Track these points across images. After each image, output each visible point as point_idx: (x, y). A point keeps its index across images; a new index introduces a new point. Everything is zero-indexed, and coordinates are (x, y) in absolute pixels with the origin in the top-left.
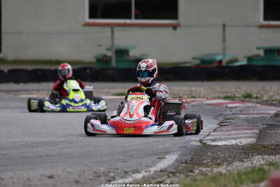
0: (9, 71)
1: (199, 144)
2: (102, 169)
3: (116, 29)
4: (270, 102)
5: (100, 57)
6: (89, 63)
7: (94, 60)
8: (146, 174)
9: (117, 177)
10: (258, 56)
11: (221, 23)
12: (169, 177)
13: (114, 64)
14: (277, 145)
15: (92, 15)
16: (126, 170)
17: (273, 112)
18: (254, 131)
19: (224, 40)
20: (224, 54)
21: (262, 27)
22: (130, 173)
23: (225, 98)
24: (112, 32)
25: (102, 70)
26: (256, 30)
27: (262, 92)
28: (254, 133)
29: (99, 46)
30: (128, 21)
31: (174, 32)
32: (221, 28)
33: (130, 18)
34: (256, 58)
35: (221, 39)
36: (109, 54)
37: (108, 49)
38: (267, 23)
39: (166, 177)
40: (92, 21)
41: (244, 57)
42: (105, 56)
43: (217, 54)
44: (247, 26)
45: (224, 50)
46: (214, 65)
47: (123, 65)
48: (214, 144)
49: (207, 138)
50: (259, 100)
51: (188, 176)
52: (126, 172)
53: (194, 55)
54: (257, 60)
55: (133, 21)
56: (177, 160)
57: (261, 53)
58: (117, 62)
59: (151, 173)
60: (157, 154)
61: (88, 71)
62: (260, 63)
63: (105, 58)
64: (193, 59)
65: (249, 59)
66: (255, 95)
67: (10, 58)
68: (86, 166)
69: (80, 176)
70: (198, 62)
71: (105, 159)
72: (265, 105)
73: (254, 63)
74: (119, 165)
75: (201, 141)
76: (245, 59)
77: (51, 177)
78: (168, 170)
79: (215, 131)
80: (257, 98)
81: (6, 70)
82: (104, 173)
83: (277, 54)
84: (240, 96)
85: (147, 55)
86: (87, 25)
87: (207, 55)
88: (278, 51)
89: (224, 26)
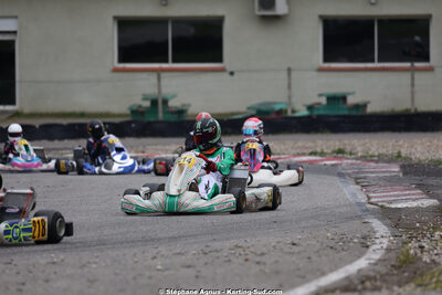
0: (40, 127)
3: (163, 75)
5: (135, 108)
6: (120, 115)
7: (129, 112)
10: (319, 104)
11: (286, 67)
13: (161, 116)
15: (122, 59)
19: (289, 87)
20: (289, 103)
21: (321, 70)
23: (311, 154)
24: (159, 79)
26: (315, 74)
30: (164, 65)
31: (231, 78)
32: (285, 74)
33: (167, 61)
34: (316, 106)
35: (286, 86)
36: (147, 104)
38: (327, 65)
40: (122, 65)
41: (304, 106)
42: (140, 106)
43: (275, 103)
45: (290, 97)
46: (273, 116)
54: (318, 109)
55: (170, 65)
57: (323, 100)
58: (164, 113)
61: (133, 125)
62: (322, 112)
63: (140, 110)
64: (249, 109)
65: (310, 108)
66: (346, 150)
67: (27, 110)
70: (254, 113)
73: (316, 113)
76: (304, 108)
83: (341, 101)
84: (329, 151)
85: (189, 105)
86: (116, 70)
87: (264, 104)
88: (344, 98)
89: (289, 70)
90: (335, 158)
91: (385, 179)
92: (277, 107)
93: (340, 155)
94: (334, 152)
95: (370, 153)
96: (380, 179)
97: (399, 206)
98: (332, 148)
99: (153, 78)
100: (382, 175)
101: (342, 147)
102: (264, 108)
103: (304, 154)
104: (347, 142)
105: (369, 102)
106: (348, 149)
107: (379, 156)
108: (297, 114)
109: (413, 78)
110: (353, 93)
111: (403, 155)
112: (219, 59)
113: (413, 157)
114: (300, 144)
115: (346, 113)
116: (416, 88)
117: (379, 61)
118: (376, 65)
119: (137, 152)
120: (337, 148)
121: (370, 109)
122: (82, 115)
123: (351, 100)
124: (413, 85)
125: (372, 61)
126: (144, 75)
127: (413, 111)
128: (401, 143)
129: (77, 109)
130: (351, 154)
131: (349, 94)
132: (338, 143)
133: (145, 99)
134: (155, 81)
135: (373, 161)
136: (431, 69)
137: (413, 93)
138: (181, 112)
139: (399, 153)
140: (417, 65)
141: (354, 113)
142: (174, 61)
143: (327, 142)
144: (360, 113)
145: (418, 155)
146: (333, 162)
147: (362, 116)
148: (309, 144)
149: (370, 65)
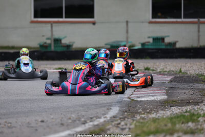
1: (129, 100)
2: (73, 116)
4: (162, 73)
5: (42, 44)
6: (34, 48)
7: (38, 46)
8: (105, 119)
9: (88, 121)
10: (149, 42)
12: (121, 121)
13: (53, 48)
14: (182, 100)
15: (36, 16)
16: (90, 117)
17: (169, 79)
18: (163, 91)
19: (127, 32)
20: (127, 41)
21: (151, 22)
22: (95, 118)
24: (52, 27)
25: (45, 52)
26: (147, 24)
27: (155, 66)
28: (163, 93)
29: (43, 36)
30: (60, 20)
32: (125, 24)
33: (61, 17)
34: (147, 44)
36: (49, 42)
37: (48, 39)
38: (154, 20)
39: (119, 121)
40: (36, 20)
41: (139, 43)
42: (45, 43)
43: (122, 42)
44: (143, 22)
45: (127, 38)
47: (59, 49)
48: (139, 99)
49: (132, 96)
50: (154, 72)
51: (133, 120)
52: (91, 118)
55: (64, 19)
56: (120, 110)
57: (151, 40)
58: (55, 47)
59: (109, 118)
60: (105, 107)
61: (36, 53)
62: (150, 47)
63: (45, 45)
64: (106, 44)
65: (143, 44)
66: (151, 68)
68: (61, 114)
69: (61, 120)
71: (72, 110)
72: (160, 74)
73: (146, 47)
74: (83, 113)
75: (129, 98)
76: (140, 45)
77: (42, 121)
78: (118, 116)
79: (135, 91)
80: (153, 70)
82: (77, 119)
83: (161, 41)
85: (74, 42)
86: (32, 22)
87: (114, 42)
88: (163, 39)
89: (127, 22)
97: (143, 99)
102: (115, 44)
105: (178, 42)
108: (136, 48)
109: (199, 27)
110: (168, 36)
113: (188, 72)
115: (164, 47)
116: (201, 33)
117: (184, 18)
118: (183, 20)
120: (146, 67)
121: (178, 46)
122: (13, 48)
123: (167, 40)
124: (199, 31)
125: (180, 18)
126: (44, 25)
127: (199, 46)
129: (11, 44)
131: (166, 37)
134: (50, 28)
137: (199, 36)
138: (68, 46)
140: (202, 20)
141: (169, 47)
142: (66, 17)
144: (172, 47)
145: (191, 72)
147: (174, 49)
149: (179, 20)
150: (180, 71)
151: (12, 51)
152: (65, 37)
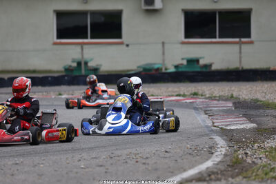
0: (8, 79)
1: (217, 128)
3: (85, 46)
4: (213, 98)
5: (67, 67)
6: (57, 72)
7: (63, 70)
10: (182, 64)
11: (161, 42)
13: (83, 72)
17: (231, 105)
18: (244, 119)
19: (163, 54)
20: (163, 64)
21: (183, 43)
23: (177, 96)
26: (180, 46)
28: (246, 120)
30: (85, 41)
31: (127, 48)
32: (160, 46)
33: (87, 38)
34: (180, 66)
35: (161, 52)
36: (75, 65)
38: (187, 40)
40: (59, 41)
41: (173, 65)
42: (70, 66)
43: (155, 64)
45: (164, 61)
46: (153, 72)
48: (228, 128)
49: (216, 124)
53: (139, 64)
54: (181, 68)
55: (89, 40)
57: (185, 62)
58: (85, 71)
61: (66, 78)
62: (184, 70)
63: (70, 68)
64: (138, 67)
65: (176, 67)
70: (141, 70)
73: (180, 70)
76: (173, 67)
79: (210, 119)
81: (6, 78)
83: (196, 63)
84: (188, 94)
85: (101, 65)
86: (55, 44)
87: (147, 65)
88: (197, 61)
89: (163, 43)
90: (192, 98)
91: (223, 111)
92: (156, 67)
93: (195, 96)
94: (191, 94)
95: (214, 95)
96: (220, 111)
97: (232, 128)
98: (190, 92)
99: (78, 49)
100: (221, 108)
101: (196, 91)
102: (148, 67)
103: (172, 96)
104: (199, 88)
105: (213, 63)
106: (200, 92)
107: (219, 97)
108: (169, 71)
109: (240, 48)
110: (203, 58)
111: (234, 96)
112: (119, 36)
113: (241, 97)
114: (170, 89)
115: (199, 70)
116: (243, 55)
117: (220, 37)
118: (218, 40)
119: (68, 95)
120: (193, 92)
121: (214, 68)
122: (34, 72)
123: (202, 62)
124: (240, 52)
125: (215, 37)
126: (73, 46)
127: (240, 69)
128: (233, 88)
129: (32, 68)
130: (202, 95)
131: (201, 58)
132: (193, 89)
133: (73, 61)
134: (80, 50)
135: (215, 100)
136: (252, 43)
137: (240, 58)
138: (96, 70)
139: (232, 95)
140: (243, 40)
141: (204, 70)
142: (92, 38)
143: (187, 88)
144: (208, 70)
145: (244, 96)
146: (191, 101)
147: (209, 72)
148: (176, 90)
149: (214, 40)
150: (232, 96)
151: (41, 75)
152: (92, 60)
